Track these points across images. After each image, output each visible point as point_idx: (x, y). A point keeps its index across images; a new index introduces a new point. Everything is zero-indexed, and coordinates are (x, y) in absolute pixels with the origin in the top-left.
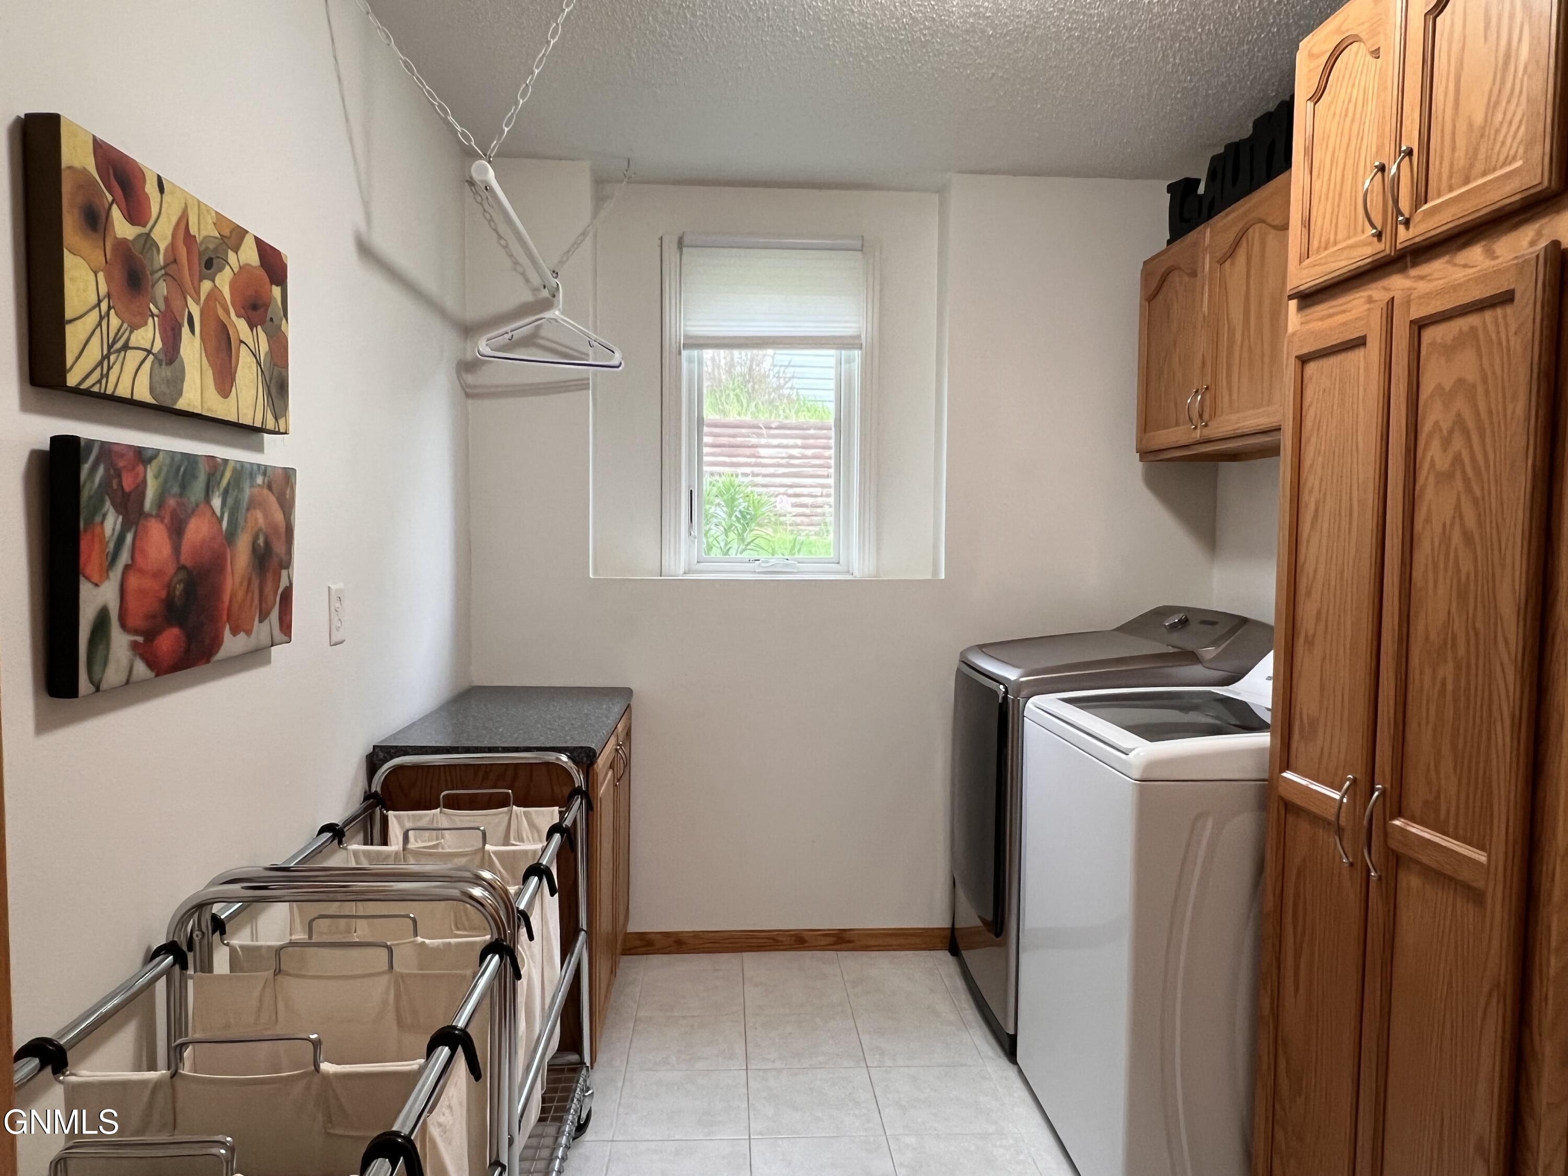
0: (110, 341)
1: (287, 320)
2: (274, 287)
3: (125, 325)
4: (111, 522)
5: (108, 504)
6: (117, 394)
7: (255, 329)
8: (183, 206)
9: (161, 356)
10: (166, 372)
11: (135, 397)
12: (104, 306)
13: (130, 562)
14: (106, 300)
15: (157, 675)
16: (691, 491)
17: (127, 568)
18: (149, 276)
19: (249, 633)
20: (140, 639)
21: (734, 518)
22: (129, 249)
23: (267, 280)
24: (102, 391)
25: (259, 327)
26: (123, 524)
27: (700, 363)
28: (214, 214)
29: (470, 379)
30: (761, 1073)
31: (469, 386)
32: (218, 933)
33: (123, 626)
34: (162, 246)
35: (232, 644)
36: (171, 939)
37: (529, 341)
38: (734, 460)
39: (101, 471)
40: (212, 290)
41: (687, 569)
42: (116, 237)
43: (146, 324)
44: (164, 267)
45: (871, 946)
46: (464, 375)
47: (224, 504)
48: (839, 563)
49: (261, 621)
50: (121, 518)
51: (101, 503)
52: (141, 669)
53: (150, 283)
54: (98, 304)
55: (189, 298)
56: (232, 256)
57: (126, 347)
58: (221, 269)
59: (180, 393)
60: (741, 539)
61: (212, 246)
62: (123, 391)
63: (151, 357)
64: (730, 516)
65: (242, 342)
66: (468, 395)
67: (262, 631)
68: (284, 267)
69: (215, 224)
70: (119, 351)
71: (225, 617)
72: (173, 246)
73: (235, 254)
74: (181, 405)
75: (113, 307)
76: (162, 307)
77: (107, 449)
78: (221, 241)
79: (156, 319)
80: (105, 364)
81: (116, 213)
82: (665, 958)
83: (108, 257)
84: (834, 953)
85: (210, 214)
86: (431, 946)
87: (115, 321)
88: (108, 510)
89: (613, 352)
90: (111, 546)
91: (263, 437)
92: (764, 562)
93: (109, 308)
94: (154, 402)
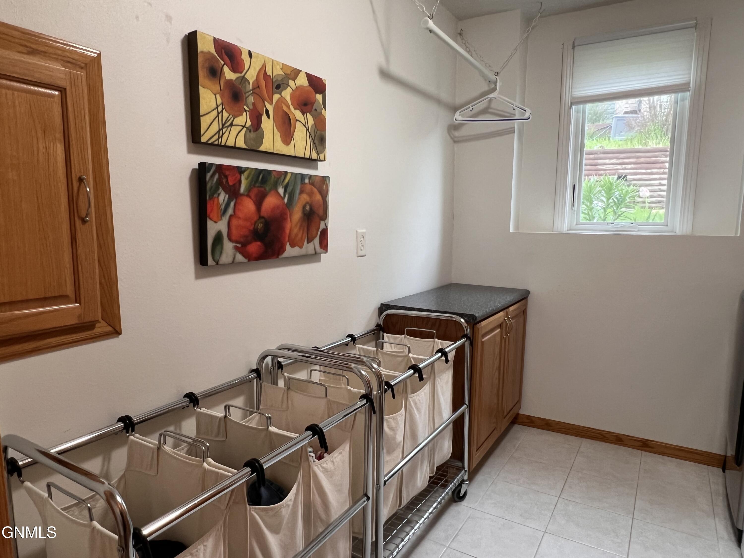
0: (223, 123)
1: (326, 110)
2: (317, 95)
3: (231, 116)
4: (223, 197)
5: (221, 189)
6: (227, 144)
7: (305, 115)
8: (263, 63)
9: (251, 128)
10: (252, 135)
11: (237, 146)
12: (220, 108)
13: (233, 214)
14: (221, 106)
15: (249, 261)
16: (574, 185)
17: (231, 216)
18: (244, 94)
19: (301, 247)
20: (239, 245)
21: (611, 201)
22: (233, 84)
23: (314, 92)
24: (219, 143)
25: (308, 114)
26: (229, 198)
27: (584, 112)
28: (281, 65)
29: (456, 134)
30: (566, 501)
31: (455, 137)
32: (280, 370)
33: (230, 239)
34: (251, 82)
35: (290, 251)
36: (257, 367)
37: (485, 111)
38: (649, 171)
39: (217, 176)
40: (279, 98)
41: (569, 229)
42: (226, 79)
43: (242, 115)
44: (253, 90)
45: (667, 453)
46: (453, 132)
47: (285, 191)
48: (667, 226)
49: (308, 242)
50: (227, 196)
51: (217, 189)
52: (240, 258)
53: (245, 98)
54: (217, 107)
55: (266, 103)
56: (291, 83)
57: (231, 125)
58: (286, 88)
59: (261, 143)
60: (615, 213)
61: (280, 79)
62: (231, 143)
63: (245, 129)
64: (608, 199)
65: (297, 120)
66: (455, 142)
67: (309, 248)
68: (325, 85)
69: (281, 69)
70: (228, 127)
71: (287, 239)
72: (257, 80)
73: (293, 82)
74: (262, 148)
75: (225, 108)
76: (251, 107)
77: (220, 167)
78: (285, 76)
79: (248, 113)
80: (221, 132)
81: (226, 69)
82: (540, 431)
83: (222, 88)
84: (641, 451)
85: (279, 65)
86: (353, 391)
87: (225, 114)
88: (221, 192)
89: (526, 111)
90: (223, 207)
91: (317, 163)
92: (615, 225)
93: (223, 109)
94: (246, 147)
